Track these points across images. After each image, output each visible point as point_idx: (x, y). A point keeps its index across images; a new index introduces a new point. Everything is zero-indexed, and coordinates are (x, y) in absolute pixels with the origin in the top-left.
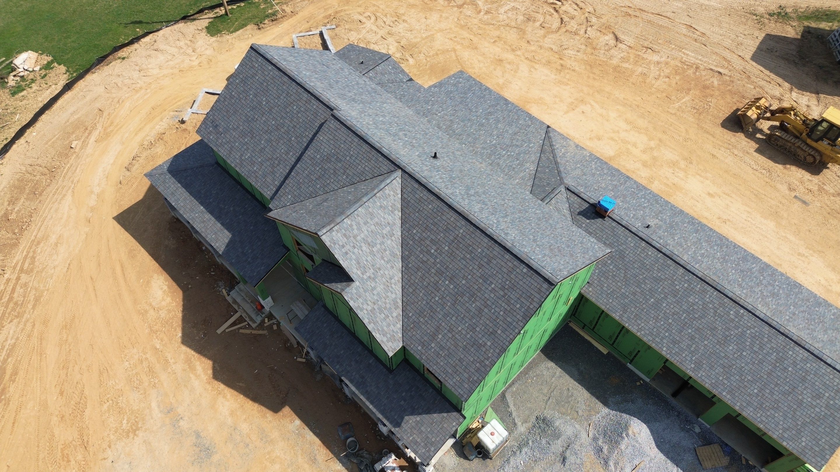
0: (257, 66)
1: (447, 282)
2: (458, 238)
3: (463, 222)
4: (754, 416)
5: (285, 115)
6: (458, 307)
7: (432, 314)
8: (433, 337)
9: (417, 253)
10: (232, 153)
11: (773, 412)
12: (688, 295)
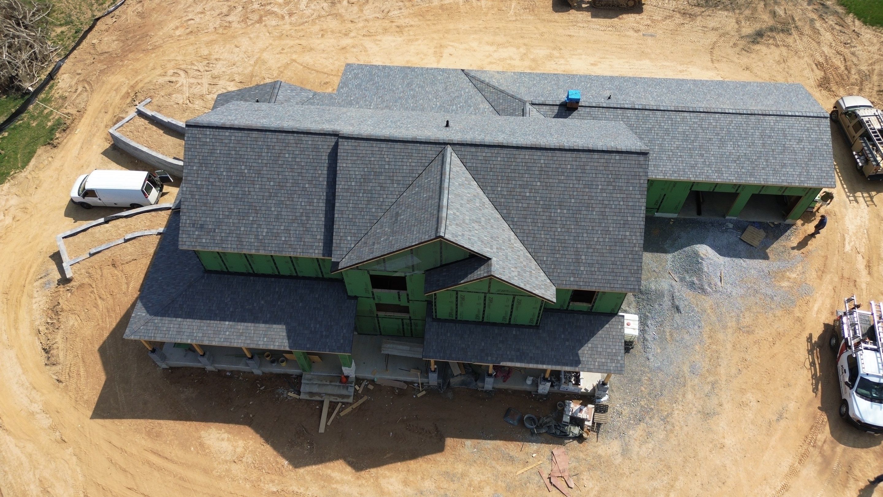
0: (208, 140)
1: (559, 211)
2: (544, 169)
3: (539, 153)
4: (776, 180)
5: (280, 170)
6: (583, 224)
7: (563, 245)
8: (578, 261)
9: (515, 205)
10: (243, 240)
11: (784, 170)
12: (676, 127)
